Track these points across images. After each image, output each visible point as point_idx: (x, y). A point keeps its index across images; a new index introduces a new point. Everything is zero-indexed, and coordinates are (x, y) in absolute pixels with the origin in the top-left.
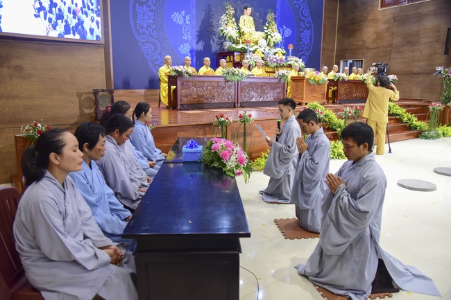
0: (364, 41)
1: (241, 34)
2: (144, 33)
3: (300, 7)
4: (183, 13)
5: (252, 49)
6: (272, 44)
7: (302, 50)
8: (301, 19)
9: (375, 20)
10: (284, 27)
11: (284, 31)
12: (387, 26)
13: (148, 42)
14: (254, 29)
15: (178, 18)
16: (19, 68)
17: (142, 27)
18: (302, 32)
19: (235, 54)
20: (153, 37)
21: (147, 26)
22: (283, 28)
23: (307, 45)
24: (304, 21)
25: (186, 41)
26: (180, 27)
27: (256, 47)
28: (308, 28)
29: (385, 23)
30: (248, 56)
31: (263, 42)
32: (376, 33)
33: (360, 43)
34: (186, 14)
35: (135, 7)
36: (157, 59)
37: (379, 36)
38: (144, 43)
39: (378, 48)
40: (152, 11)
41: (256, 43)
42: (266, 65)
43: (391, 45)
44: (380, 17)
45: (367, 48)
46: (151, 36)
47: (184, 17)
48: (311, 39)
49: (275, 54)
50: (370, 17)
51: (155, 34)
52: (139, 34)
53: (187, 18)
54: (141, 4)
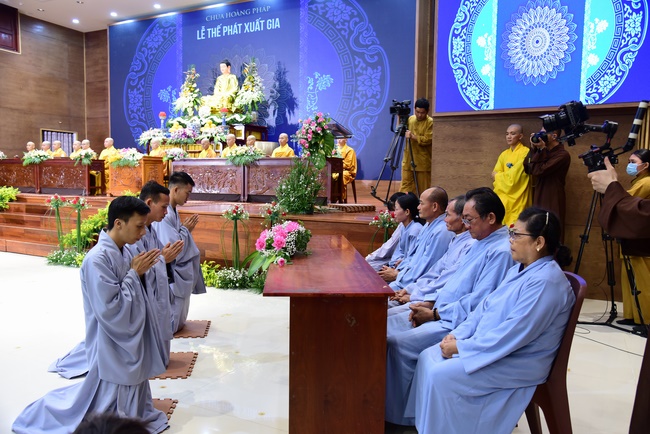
2: (134, 117)
3: (351, 32)
4: (169, 88)
8: (354, 53)
10: (317, 75)
11: (315, 81)
13: (138, 127)
15: (163, 95)
17: (133, 112)
18: (359, 74)
20: (142, 120)
21: (137, 110)
22: (314, 77)
23: (374, 96)
24: (362, 56)
28: (374, 66)
34: (172, 89)
35: (127, 93)
38: (134, 128)
40: (141, 93)
46: (140, 120)
47: (170, 93)
51: (143, 117)
52: (131, 119)
53: (174, 93)
54: (132, 88)
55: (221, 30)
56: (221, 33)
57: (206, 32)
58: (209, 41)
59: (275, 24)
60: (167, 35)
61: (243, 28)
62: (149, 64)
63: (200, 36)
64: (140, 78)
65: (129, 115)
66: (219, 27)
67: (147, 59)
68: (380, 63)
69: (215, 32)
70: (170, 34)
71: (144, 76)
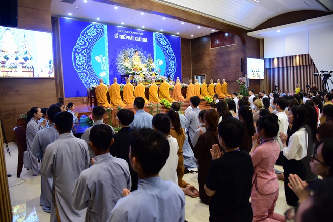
0: (205, 65)
1: (133, 65)
2: (80, 68)
3: (167, 49)
4: (101, 56)
5: (138, 73)
6: (150, 70)
7: (170, 71)
8: (168, 55)
9: (209, 54)
10: (159, 60)
11: (159, 62)
12: (215, 57)
13: (82, 72)
14: (140, 62)
15: (98, 59)
16: (18, 91)
17: (79, 65)
18: (170, 62)
19: (130, 76)
20: (85, 69)
21: (82, 64)
24: (170, 56)
25: (104, 71)
26: (100, 63)
27: (141, 72)
28: (173, 60)
29: (214, 55)
30: (135, 77)
31: (145, 69)
32: (210, 61)
33: (203, 66)
34: (103, 57)
35: (75, 55)
36: (87, 81)
37: (211, 62)
38: (80, 73)
39: (212, 68)
40: (84, 56)
41: (141, 70)
42: (146, 81)
43: (217, 67)
44: (211, 52)
45: (207, 69)
46: (84, 69)
47: (102, 58)
48: (175, 65)
49: (151, 75)
50: (207, 53)
51: (86, 68)
52: (78, 68)
53: (104, 58)
54: (78, 53)
55: (125, 37)
56: (125, 38)
57: (119, 37)
58: (120, 40)
59: (145, 40)
60: (99, 32)
61: (134, 39)
62: (89, 43)
63: (116, 36)
64: (83, 49)
65: (77, 67)
66: (124, 35)
67: (87, 40)
68: (174, 59)
69: (123, 37)
70: (100, 32)
71: (86, 48)
